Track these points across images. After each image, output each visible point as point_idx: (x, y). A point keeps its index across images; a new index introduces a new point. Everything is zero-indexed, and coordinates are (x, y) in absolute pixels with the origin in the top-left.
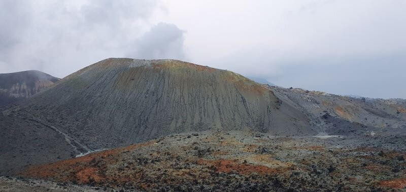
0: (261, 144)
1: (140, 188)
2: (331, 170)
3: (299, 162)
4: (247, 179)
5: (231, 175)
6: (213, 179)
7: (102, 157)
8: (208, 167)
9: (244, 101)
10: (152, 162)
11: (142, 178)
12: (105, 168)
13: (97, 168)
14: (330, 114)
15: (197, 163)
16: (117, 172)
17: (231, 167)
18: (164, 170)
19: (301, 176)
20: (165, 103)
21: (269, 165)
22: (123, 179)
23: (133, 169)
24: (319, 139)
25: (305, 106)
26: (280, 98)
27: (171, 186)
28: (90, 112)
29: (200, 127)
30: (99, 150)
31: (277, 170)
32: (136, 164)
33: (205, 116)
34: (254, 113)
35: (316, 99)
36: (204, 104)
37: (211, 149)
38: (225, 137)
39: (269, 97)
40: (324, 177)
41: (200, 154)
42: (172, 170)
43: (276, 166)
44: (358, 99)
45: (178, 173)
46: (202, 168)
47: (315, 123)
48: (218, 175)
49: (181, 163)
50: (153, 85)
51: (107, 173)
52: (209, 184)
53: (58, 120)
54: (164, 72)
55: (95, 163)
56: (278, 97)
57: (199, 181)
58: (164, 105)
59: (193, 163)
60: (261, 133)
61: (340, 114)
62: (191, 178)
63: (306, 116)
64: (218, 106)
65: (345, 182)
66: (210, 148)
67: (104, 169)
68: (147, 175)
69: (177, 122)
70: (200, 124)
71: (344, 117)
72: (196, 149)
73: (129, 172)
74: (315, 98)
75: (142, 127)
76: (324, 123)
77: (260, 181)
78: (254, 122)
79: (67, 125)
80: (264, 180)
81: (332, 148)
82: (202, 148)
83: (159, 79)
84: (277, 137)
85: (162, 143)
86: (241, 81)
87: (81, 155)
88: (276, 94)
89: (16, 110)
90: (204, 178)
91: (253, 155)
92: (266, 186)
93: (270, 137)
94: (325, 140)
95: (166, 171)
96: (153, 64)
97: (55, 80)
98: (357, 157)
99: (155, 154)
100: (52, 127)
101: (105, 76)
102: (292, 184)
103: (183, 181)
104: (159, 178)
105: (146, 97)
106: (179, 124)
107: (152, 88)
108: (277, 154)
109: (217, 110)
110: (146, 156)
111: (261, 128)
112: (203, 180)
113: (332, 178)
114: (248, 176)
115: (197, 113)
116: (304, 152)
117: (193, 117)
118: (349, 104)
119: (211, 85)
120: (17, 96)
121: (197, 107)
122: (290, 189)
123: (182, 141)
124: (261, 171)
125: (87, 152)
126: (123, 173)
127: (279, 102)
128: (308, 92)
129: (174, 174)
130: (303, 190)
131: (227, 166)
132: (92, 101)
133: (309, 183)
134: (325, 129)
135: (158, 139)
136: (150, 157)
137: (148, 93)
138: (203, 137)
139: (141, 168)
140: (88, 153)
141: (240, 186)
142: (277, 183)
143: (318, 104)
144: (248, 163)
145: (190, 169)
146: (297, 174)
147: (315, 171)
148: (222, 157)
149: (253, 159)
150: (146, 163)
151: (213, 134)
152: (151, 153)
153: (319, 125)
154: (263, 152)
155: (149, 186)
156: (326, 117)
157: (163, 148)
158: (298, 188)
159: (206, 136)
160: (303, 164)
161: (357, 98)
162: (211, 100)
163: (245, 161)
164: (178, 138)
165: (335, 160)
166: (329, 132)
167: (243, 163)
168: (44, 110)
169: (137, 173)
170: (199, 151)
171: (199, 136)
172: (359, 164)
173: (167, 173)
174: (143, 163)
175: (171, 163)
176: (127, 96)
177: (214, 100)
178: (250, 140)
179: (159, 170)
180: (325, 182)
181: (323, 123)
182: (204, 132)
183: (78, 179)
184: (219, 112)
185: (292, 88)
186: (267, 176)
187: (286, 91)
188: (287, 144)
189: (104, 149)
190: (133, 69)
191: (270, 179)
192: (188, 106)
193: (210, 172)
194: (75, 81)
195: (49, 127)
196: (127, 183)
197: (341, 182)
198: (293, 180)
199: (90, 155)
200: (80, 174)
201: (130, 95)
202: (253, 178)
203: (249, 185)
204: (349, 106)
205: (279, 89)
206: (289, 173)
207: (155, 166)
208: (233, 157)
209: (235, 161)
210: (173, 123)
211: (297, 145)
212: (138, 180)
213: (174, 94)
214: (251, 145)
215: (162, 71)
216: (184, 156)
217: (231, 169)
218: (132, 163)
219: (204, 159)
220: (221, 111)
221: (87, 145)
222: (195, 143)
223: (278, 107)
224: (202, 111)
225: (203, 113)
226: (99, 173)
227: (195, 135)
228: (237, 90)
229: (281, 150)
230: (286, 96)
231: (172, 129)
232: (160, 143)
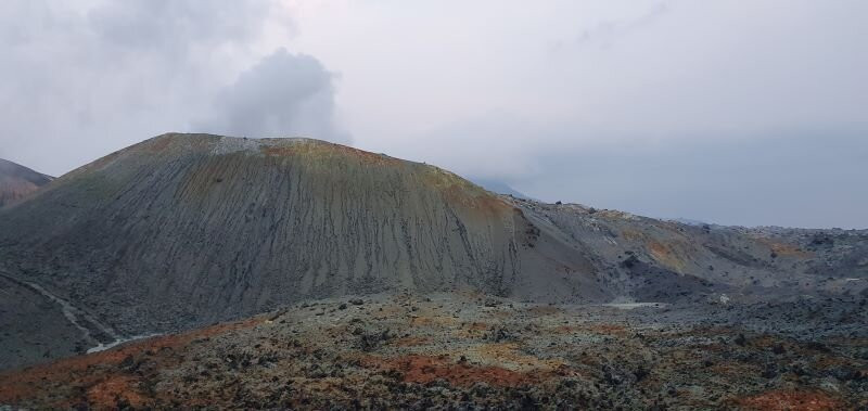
0: (496, 321)
2: (641, 374)
3: (575, 359)
4: (466, 397)
5: (432, 389)
6: (394, 398)
7: (149, 353)
8: (384, 373)
9: (462, 229)
10: (261, 362)
11: (238, 398)
12: (154, 376)
13: (137, 377)
14: (639, 259)
15: (358, 364)
16: (181, 385)
17: (433, 370)
18: (287, 380)
19: (579, 388)
20: (290, 232)
21: (512, 366)
22: (195, 401)
23: (218, 378)
24: (616, 309)
25: (587, 241)
26: (535, 224)
28: (122, 252)
29: (368, 285)
30: (141, 337)
31: (530, 375)
32: (223, 367)
33: (378, 261)
34: (482, 254)
35: (610, 226)
36: (376, 235)
37: (390, 334)
38: (421, 306)
39: (513, 222)
40: (627, 391)
41: (367, 343)
42: (303, 379)
43: (527, 368)
44: (695, 228)
45: (317, 386)
46: (371, 375)
47: (608, 278)
48: (403, 388)
49: (324, 366)
50: (263, 194)
51: (159, 387)
52: (384, 409)
53: (48, 270)
54: (289, 166)
55: (132, 365)
56: (533, 222)
57: (362, 404)
58: (289, 238)
59: (351, 364)
60: (497, 298)
61: (660, 258)
62: (346, 397)
63: (591, 263)
64: (407, 239)
65: (668, 401)
66: (388, 330)
67: (152, 380)
68: (248, 391)
69: (316, 275)
70: (368, 279)
71: (668, 265)
72: (357, 332)
73: (209, 385)
74: (608, 224)
75: (238, 287)
76: (627, 277)
77: (493, 400)
78: (482, 274)
79: (68, 281)
80: (502, 399)
81: (642, 328)
82: (372, 331)
83: (277, 180)
84: (529, 306)
85: (283, 322)
86: (455, 187)
87: (101, 347)
88: (528, 214)
90: (374, 396)
91: (478, 345)
93: (516, 305)
94: (629, 312)
95: (290, 382)
96: (266, 147)
97: (42, 180)
98: (693, 347)
99: (267, 345)
100: (33, 285)
101: (156, 173)
102: (560, 405)
103: (328, 403)
104: (274, 397)
105: (247, 221)
106: (322, 279)
107: (263, 200)
108: (530, 342)
109: (404, 249)
110: (248, 349)
111: (498, 287)
112: (373, 402)
113: (643, 392)
114: (467, 391)
115: (362, 255)
116: (586, 339)
117: (351, 264)
118: (677, 237)
119: (393, 194)
121: (362, 243)
123: (327, 317)
124: (496, 380)
125: (114, 340)
126: (196, 387)
127: (533, 232)
128: (592, 211)
129: (309, 388)
131: (424, 370)
132: (126, 227)
133: (595, 404)
134: (628, 290)
135: (274, 313)
136: (255, 352)
137: (251, 212)
138: (374, 307)
139: (236, 375)
140: (114, 344)
142: (529, 404)
143: (614, 236)
144: (468, 363)
145: (342, 377)
146: (568, 384)
147: (608, 378)
148: (414, 350)
149: (479, 354)
150: (246, 364)
151: (395, 301)
152: (257, 343)
153: (615, 281)
154: (499, 338)
156: (630, 264)
157: (285, 331)
159: (380, 305)
160: (584, 363)
161: (694, 224)
162: (393, 226)
163: (463, 358)
164: (319, 311)
165: (647, 354)
166: (637, 295)
167: (459, 362)
168: (15, 248)
169: (225, 386)
170: (364, 338)
171: (364, 306)
172: (696, 363)
173: (293, 386)
174: (240, 366)
175: (303, 364)
176: (206, 217)
177: (398, 230)
178: (473, 313)
179: (276, 379)
180: (628, 401)
181: (624, 276)
182: (374, 297)
183: (92, 404)
184: (409, 252)
185: (560, 203)
186: (507, 389)
187: (548, 209)
188: (550, 322)
189: (153, 335)
190: (220, 157)
191: (516, 396)
192: (340, 240)
193: (386, 384)
194: (90, 182)
195: (26, 286)
197: (661, 400)
198: (562, 397)
199: (120, 348)
200: (96, 390)
201: (210, 216)
202: (479, 395)
203: (470, 409)
204: (678, 242)
205: (533, 205)
206: (554, 382)
207: (266, 371)
208: (437, 350)
209: (441, 358)
210: (308, 278)
211: (572, 323)
212: (230, 403)
213: (310, 212)
214: (475, 324)
215: (284, 163)
216: (332, 349)
217: (433, 376)
218: (215, 365)
219: (374, 355)
220: (414, 252)
221: (113, 326)
222: (356, 321)
223: (532, 242)
224: (373, 250)
225: (374, 255)
226: (141, 387)
227: (355, 303)
228: (447, 205)
229: (538, 333)
230: (547, 220)
231: (305, 291)
232: (279, 320)
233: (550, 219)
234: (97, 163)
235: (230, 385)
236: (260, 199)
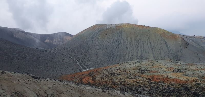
1: (112, 88)
5: (159, 83)
6: (149, 85)
7: (94, 72)
8: (147, 79)
9: (166, 44)
10: (117, 75)
11: (113, 83)
12: (95, 77)
13: (92, 77)
15: (140, 76)
16: (101, 79)
17: (159, 79)
20: (122, 45)
22: (104, 83)
23: (108, 78)
27: (127, 88)
28: (88, 51)
29: (142, 58)
30: (92, 68)
32: (109, 75)
33: (144, 52)
38: (156, 63)
41: (142, 72)
42: (127, 79)
45: (131, 81)
46: (143, 79)
48: (152, 83)
49: (132, 76)
52: (147, 87)
53: (74, 54)
55: (90, 75)
57: (141, 86)
58: (122, 47)
59: (138, 76)
62: (138, 84)
64: (151, 46)
66: (147, 69)
67: (95, 78)
68: (115, 81)
72: (139, 69)
73: (106, 79)
75: (111, 58)
78: (172, 55)
79: (78, 56)
82: (143, 69)
83: (119, 34)
86: (164, 33)
87: (84, 70)
89: (56, 50)
90: (145, 84)
95: (124, 80)
96: (116, 26)
99: (118, 71)
100: (71, 58)
101: (93, 33)
103: (133, 85)
104: (121, 83)
105: (113, 43)
106: (130, 56)
107: (116, 38)
110: (114, 72)
115: (140, 50)
117: (137, 53)
119: (147, 35)
120: (56, 44)
121: (140, 48)
123: (132, 65)
126: (104, 80)
129: (129, 81)
131: (157, 79)
132: (88, 45)
135: (119, 64)
136: (116, 73)
137: (114, 41)
139: (112, 77)
140: (87, 70)
141: (165, 89)
145: (136, 79)
148: (154, 74)
151: (149, 62)
152: (116, 70)
155: (116, 87)
157: (122, 68)
159: (145, 63)
162: (147, 43)
163: (167, 76)
164: (130, 64)
168: (68, 50)
169: (110, 80)
170: (141, 70)
171: (141, 63)
174: (113, 75)
175: (127, 76)
177: (149, 44)
179: (121, 79)
182: (143, 61)
183: (83, 82)
184: (152, 50)
189: (94, 68)
190: (106, 29)
192: (134, 47)
194: (81, 36)
196: (106, 85)
200: (84, 79)
201: (105, 42)
207: (119, 77)
209: (161, 76)
210: (127, 56)
212: (111, 84)
213: (127, 41)
214: (170, 68)
215: (120, 29)
216: (134, 73)
218: (107, 75)
219: (144, 74)
221: (86, 66)
222: (139, 66)
225: (143, 50)
226: (92, 79)
228: (162, 37)
231: (126, 59)
232: (121, 65)
234: (81, 32)
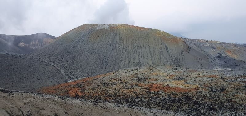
0: (177, 74)
1: (105, 100)
2: (223, 90)
3: (202, 85)
4: (169, 95)
5: (159, 93)
6: (148, 95)
7: (83, 82)
8: (145, 88)
9: (166, 48)
10: (112, 85)
11: (106, 94)
13: (80, 89)
14: (223, 55)
15: (137, 86)
16: (91, 90)
17: (159, 88)
18: (118, 89)
19: (203, 93)
20: (118, 50)
21: (182, 87)
22: (95, 95)
23: (101, 89)
24: (215, 70)
25: (206, 50)
26: (189, 46)
27: (123, 99)
28: (75, 56)
29: (139, 64)
30: (80, 78)
31: (188, 90)
32: (102, 86)
33: (142, 57)
34: (173, 55)
35: (213, 45)
36: (141, 50)
37: (146, 78)
38: (155, 70)
39: (182, 45)
40: (218, 94)
41: (140, 80)
42: (123, 89)
43: (187, 88)
44: (242, 45)
45: (127, 91)
46: (141, 89)
47: (212, 61)
48: (150, 92)
49: (128, 86)
50: (110, 40)
51: (86, 91)
52: (145, 98)
53: (57, 61)
54: (117, 32)
55: (79, 86)
56: (189, 45)
57: (139, 96)
58: (117, 52)
59: (136, 85)
60: (178, 68)
61: (229, 55)
62: (135, 94)
63: (207, 57)
64: (150, 51)
65: (232, 98)
66: (145, 77)
67: (84, 89)
68: (108, 92)
69: (125, 62)
70: (139, 63)
71: (232, 57)
72: (137, 77)
73: (98, 91)
74: (212, 45)
75: (105, 65)
76: (218, 61)
77: (177, 96)
78: (173, 61)
79: (62, 64)
80: (180, 96)
81: (223, 76)
82: (141, 77)
83: (113, 36)
84: (188, 70)
85: (117, 74)
86: (164, 36)
87: (71, 81)
88: (187, 43)
89: (34, 56)
90: (142, 94)
91: (172, 81)
92: (181, 100)
93: (183, 70)
94: (219, 71)
95: (119, 90)
96: (110, 27)
97: (54, 38)
98: (241, 82)
99: (113, 80)
100: (54, 65)
101: (82, 35)
102: (197, 98)
103: (130, 96)
104: (115, 94)
105: (106, 47)
106: (127, 63)
107: (110, 41)
108: (188, 80)
109: (149, 54)
110: (108, 81)
111: (178, 64)
112: (142, 96)
113: (224, 95)
114: (169, 94)
115: (137, 56)
116: (205, 79)
117: (134, 58)
118: (236, 48)
119: (146, 38)
120: (34, 47)
121: (137, 53)
122: (196, 101)
123: (128, 73)
124: (178, 91)
125: (74, 79)
126: (95, 91)
127: (189, 48)
128: (207, 41)
129: (124, 92)
130: (205, 102)
131: (156, 88)
132: (75, 50)
133: (208, 98)
134: (219, 65)
135: (114, 72)
136: (110, 82)
137: (107, 45)
138: (141, 70)
139: (105, 88)
140: (74, 80)
141: (165, 99)
142: (188, 98)
143: (214, 48)
144: (169, 86)
145: (133, 89)
146: (200, 92)
147: (212, 91)
148: (153, 82)
149: (172, 84)
150: (108, 85)
151: (147, 69)
152: (110, 80)
153: (214, 62)
154: (179, 79)
155: (110, 98)
156: (220, 57)
157: (118, 77)
158: (201, 101)
159: (143, 70)
160: (205, 86)
161: (241, 44)
162: (146, 48)
163: (168, 85)
164: (126, 71)
165: (225, 84)
166: (222, 66)
167: (166, 86)
168: (49, 56)
169: (102, 91)
170: (139, 79)
171: (138, 70)
172: (242, 87)
173: (120, 91)
174: (106, 86)
175: (122, 85)
176: (95, 47)
177: (147, 48)
178: (171, 72)
179: (116, 89)
180: (219, 97)
181: (217, 60)
182: (141, 68)
183: (70, 95)
184: (151, 55)
185: (197, 39)
186: (181, 93)
187: (194, 41)
188: (194, 74)
189: (84, 78)
190: (98, 30)
191: (183, 95)
192: (131, 52)
193: (146, 91)
194: (65, 38)
195: (52, 65)
196: (97, 97)
197: (229, 97)
198: (198, 96)
199: (76, 81)
200: (70, 92)
201: (97, 46)
202: (173, 95)
203: (170, 99)
204: (235, 50)
205: (189, 40)
206: (196, 91)
207: (113, 87)
208: (160, 82)
209: (161, 84)
210: (123, 62)
211: (201, 75)
212: (104, 95)
213: (123, 45)
214: (171, 75)
215: (115, 31)
216: (130, 82)
217: (159, 89)
218: (100, 85)
219: (142, 83)
220: (152, 55)
221: (74, 75)
222: (136, 74)
223: (188, 51)
224: (140, 55)
225: (141, 56)
226: (81, 91)
227: (136, 69)
228: (162, 41)
229: (190, 78)
230: (193, 44)
231: (122, 66)
232: (116, 74)
233: (194, 44)
234: (66, 34)
235: (104, 91)
236: (109, 41)
